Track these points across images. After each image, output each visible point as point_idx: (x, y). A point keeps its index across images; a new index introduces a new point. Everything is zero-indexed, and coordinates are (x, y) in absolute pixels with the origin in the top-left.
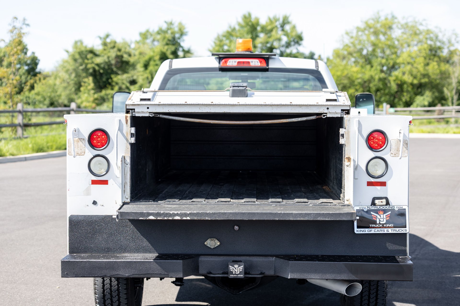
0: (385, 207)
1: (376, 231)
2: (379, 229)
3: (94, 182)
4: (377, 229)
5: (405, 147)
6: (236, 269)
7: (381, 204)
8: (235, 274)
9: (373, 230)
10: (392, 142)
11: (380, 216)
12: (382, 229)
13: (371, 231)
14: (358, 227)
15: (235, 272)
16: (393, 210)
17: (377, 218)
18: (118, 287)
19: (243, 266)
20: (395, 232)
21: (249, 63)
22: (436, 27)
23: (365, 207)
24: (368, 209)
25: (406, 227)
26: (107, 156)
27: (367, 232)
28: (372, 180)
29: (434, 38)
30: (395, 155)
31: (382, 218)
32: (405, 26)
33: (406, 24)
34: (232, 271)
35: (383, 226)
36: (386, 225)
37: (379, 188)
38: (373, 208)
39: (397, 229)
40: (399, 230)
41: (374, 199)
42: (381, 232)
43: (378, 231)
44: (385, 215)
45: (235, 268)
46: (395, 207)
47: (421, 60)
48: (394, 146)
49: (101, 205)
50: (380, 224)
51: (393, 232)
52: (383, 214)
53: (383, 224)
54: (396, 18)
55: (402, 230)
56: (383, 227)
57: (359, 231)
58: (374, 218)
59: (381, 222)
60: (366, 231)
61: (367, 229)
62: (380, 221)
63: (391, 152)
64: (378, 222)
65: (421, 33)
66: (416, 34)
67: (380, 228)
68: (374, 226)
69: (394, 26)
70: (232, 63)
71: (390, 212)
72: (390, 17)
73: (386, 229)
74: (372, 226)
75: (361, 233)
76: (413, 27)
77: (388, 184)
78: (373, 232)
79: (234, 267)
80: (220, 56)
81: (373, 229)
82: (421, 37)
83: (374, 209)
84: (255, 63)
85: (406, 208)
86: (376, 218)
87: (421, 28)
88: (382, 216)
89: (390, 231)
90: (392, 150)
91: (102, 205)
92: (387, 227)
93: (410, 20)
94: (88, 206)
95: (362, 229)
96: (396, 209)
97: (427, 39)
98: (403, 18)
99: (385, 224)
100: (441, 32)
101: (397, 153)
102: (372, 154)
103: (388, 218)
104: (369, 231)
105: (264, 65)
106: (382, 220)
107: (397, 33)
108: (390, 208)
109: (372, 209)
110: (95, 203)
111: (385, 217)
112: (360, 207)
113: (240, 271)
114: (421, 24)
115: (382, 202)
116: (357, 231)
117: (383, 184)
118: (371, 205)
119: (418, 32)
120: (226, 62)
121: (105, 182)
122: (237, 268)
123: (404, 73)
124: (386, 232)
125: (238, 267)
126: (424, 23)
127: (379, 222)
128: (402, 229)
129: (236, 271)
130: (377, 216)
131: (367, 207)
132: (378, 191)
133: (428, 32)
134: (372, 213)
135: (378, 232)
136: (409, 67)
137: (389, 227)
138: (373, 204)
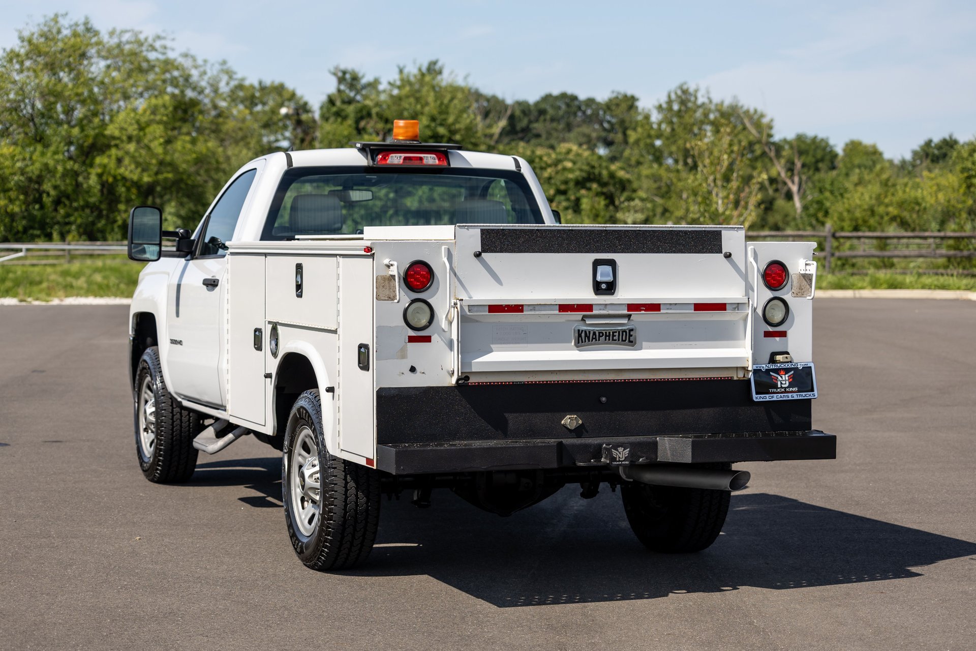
1: (779, 397)
2: (782, 395)
3: (412, 339)
4: (779, 395)
5: (809, 284)
6: (620, 453)
7: (786, 360)
8: (619, 461)
9: (775, 397)
10: (793, 277)
11: (782, 377)
12: (786, 394)
13: (773, 397)
14: (757, 393)
15: (619, 457)
16: (796, 369)
18: (368, 506)
19: (629, 449)
20: (801, 398)
21: (421, 159)
22: (186, 55)
23: (763, 365)
24: (767, 368)
25: (812, 390)
26: (429, 301)
27: (768, 399)
28: (770, 329)
29: (181, 80)
30: (797, 295)
31: (784, 380)
32: (116, 53)
33: (119, 45)
34: (616, 456)
35: (785, 390)
37: (778, 339)
38: (772, 366)
39: (804, 394)
40: (805, 395)
41: (773, 355)
43: (781, 397)
44: (787, 376)
46: (799, 364)
47: (156, 130)
48: (795, 283)
49: (421, 373)
50: (782, 387)
51: (799, 398)
52: (785, 375)
53: (785, 388)
54: (96, 33)
55: (810, 395)
56: (786, 392)
57: (758, 398)
58: (774, 380)
59: (783, 386)
60: (767, 398)
61: (767, 396)
62: (781, 383)
63: (793, 291)
64: (779, 386)
65: (152, 68)
66: (141, 70)
67: (782, 393)
68: (775, 390)
69: (92, 51)
70: (396, 159)
71: (792, 372)
72: (81, 29)
75: (762, 400)
76: (134, 54)
77: (789, 333)
79: (618, 451)
80: (371, 147)
81: (775, 395)
82: (151, 77)
83: (773, 368)
84: (430, 160)
85: (812, 365)
87: (152, 56)
88: (783, 376)
89: (796, 396)
90: (793, 288)
91: (423, 373)
93: (126, 37)
94: (403, 373)
95: (762, 396)
96: (800, 367)
97: (164, 81)
98: (112, 33)
99: (787, 387)
100: (196, 67)
101: (799, 292)
102: (769, 294)
103: (791, 380)
104: (770, 397)
105: (445, 164)
106: (784, 382)
107: (97, 67)
108: (793, 367)
109: (771, 368)
110: (413, 369)
111: (787, 378)
112: (757, 366)
113: (626, 456)
114: (153, 48)
115: (787, 358)
116: (756, 398)
117: (783, 334)
118: (769, 363)
119: (145, 65)
120: (384, 159)
121: (428, 339)
122: (621, 454)
123: (119, 161)
124: (790, 398)
125: (624, 450)
126: (158, 44)
127: (781, 386)
128: (810, 393)
129: (621, 456)
132: (776, 344)
133: (168, 65)
134: (771, 373)
135: (781, 399)
136: (132, 147)
137: (792, 392)
138: (772, 360)
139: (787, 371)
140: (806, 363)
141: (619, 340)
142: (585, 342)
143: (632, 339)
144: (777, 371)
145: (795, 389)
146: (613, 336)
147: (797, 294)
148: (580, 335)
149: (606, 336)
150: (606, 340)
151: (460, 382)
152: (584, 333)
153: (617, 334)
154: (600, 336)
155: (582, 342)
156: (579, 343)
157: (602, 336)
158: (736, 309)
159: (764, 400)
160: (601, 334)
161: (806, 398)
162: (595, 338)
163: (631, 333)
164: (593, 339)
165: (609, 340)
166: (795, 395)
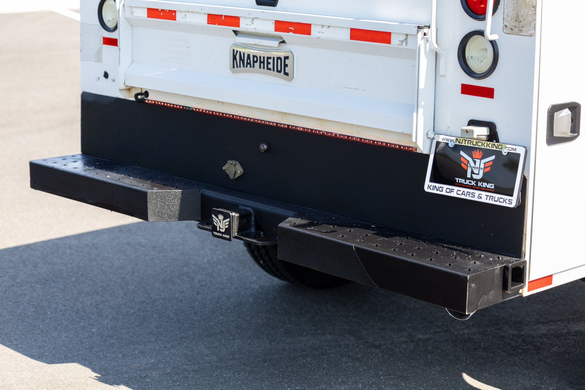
0: (485, 145)
1: (460, 193)
2: (466, 190)
4: (462, 189)
6: (220, 222)
8: (220, 232)
9: (455, 191)
13: (452, 191)
16: (498, 154)
17: (469, 165)
23: (451, 138)
24: (457, 143)
27: (444, 193)
35: (477, 183)
36: (482, 184)
39: (497, 196)
42: (468, 198)
45: (219, 220)
55: (505, 201)
57: (431, 187)
60: (445, 190)
68: (462, 181)
71: (493, 157)
73: (477, 193)
74: (458, 180)
75: (435, 192)
78: (454, 194)
79: (218, 218)
83: (466, 145)
86: (467, 166)
92: (484, 188)
96: (505, 152)
101: (515, 27)
103: (489, 169)
104: (448, 190)
108: (495, 149)
109: (463, 144)
116: (429, 186)
122: (222, 221)
124: (476, 199)
127: (472, 176)
130: (468, 162)
131: (454, 138)
134: (462, 153)
135: (463, 197)
139: (486, 153)
140: (514, 147)
141: (274, 70)
142: (240, 67)
143: (287, 70)
144: (469, 150)
145: (491, 186)
146: (268, 63)
147: (512, 29)
148: (235, 58)
149: (261, 62)
150: (260, 67)
151: (139, 97)
152: (238, 54)
153: (271, 61)
154: (254, 62)
155: (237, 67)
156: (234, 67)
157: (256, 62)
158: (404, 43)
159: (438, 192)
160: (255, 59)
161: (498, 203)
162: (250, 64)
163: (287, 62)
164: (248, 63)
165: (264, 68)
166: (484, 194)
